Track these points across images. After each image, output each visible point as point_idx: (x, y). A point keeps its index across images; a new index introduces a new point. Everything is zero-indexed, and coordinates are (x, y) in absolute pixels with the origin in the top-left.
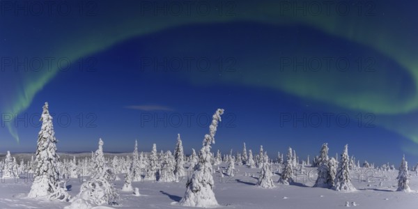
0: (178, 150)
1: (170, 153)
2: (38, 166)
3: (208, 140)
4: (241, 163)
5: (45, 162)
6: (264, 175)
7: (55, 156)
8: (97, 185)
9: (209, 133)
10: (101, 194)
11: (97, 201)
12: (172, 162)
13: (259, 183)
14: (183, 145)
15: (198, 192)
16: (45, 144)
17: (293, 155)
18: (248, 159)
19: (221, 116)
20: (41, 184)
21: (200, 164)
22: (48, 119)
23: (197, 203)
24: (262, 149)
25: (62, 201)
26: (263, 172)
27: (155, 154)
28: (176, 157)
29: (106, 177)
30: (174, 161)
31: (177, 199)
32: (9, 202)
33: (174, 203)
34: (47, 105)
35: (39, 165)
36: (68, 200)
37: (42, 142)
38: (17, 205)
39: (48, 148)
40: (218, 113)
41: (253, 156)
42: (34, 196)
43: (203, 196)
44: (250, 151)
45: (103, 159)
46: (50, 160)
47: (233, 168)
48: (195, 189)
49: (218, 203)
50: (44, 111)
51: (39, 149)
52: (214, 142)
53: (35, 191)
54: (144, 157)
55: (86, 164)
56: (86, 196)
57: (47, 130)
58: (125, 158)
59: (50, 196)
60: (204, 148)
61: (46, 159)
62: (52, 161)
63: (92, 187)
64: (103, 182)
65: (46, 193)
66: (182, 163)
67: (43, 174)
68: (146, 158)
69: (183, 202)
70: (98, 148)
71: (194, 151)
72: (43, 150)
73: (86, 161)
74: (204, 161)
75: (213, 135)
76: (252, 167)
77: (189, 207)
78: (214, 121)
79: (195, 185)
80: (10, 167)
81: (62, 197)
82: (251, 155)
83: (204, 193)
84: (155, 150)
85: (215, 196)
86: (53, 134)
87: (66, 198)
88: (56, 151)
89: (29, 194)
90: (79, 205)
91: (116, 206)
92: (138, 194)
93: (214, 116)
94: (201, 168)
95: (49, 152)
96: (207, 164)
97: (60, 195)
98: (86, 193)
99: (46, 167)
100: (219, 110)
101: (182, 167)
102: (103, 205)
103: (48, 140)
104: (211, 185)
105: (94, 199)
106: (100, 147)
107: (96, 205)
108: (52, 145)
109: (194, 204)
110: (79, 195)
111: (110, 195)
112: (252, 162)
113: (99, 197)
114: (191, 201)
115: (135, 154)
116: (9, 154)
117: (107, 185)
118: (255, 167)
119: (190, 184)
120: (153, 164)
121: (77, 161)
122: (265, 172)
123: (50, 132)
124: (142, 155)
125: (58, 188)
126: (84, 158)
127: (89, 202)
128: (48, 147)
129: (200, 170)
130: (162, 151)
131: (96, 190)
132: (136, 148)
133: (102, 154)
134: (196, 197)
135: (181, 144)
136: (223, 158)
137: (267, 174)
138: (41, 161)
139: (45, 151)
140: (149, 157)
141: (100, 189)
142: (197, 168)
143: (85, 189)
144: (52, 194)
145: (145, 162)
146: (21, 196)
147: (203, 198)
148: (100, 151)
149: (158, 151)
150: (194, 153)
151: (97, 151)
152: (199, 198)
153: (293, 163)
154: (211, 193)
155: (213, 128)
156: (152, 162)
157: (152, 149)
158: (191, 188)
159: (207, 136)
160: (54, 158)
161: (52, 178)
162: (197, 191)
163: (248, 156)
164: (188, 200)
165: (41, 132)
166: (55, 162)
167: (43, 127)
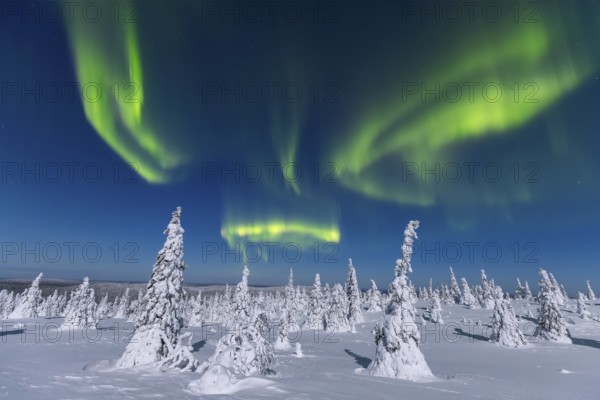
0: (351, 282)
1: (340, 287)
2: (148, 307)
3: (402, 267)
4: (451, 301)
5: (160, 300)
6: (501, 322)
7: (179, 291)
8: (245, 339)
9: (401, 256)
10: (251, 356)
11: (244, 368)
12: (344, 300)
13: (496, 337)
14: (357, 275)
15: (397, 352)
16: (166, 271)
17: (552, 282)
18: (463, 293)
19: (415, 230)
20: (148, 339)
21: (394, 304)
22: (178, 233)
23: (397, 371)
24: (484, 276)
25: (183, 370)
26: (498, 316)
27: (318, 289)
28: (349, 293)
29: (257, 326)
30: (347, 299)
31: (364, 362)
32: (74, 383)
33: (359, 370)
34: (179, 212)
35: (150, 304)
36: (193, 369)
37: (162, 267)
38: (94, 387)
39: (170, 278)
40: (410, 226)
41: (470, 287)
42: (130, 365)
43: (405, 358)
44: (464, 279)
45: (248, 296)
46: (169, 297)
47: (440, 309)
48: (390, 346)
49: (433, 373)
50: (173, 220)
51: (155, 278)
52: (410, 270)
53: (134, 353)
54: (302, 293)
55: (216, 304)
56: (226, 360)
57: (173, 249)
58: (274, 294)
59: (161, 363)
60: (397, 280)
61: (164, 294)
62: (172, 299)
63: (234, 342)
64: (253, 334)
65: (154, 357)
66: (357, 303)
67: (152, 323)
68: (304, 294)
69: (374, 369)
70: (241, 280)
71: (374, 283)
72: (161, 280)
73: (216, 298)
74: (400, 300)
75: (409, 260)
76: (474, 307)
77: (383, 379)
78: (407, 239)
79: (390, 339)
80: (83, 307)
81: (183, 365)
82: (467, 287)
83: (407, 353)
84: (319, 283)
85: (426, 360)
86: (181, 256)
87: (190, 365)
88: (182, 283)
89: (120, 361)
90: (216, 377)
91: (272, 376)
92: (300, 354)
93: (407, 232)
94: (396, 311)
95: (170, 283)
96: (404, 304)
97: (181, 358)
98: (227, 354)
99: (161, 309)
100: (412, 222)
101: (358, 308)
102: (254, 375)
103: (172, 265)
104: (416, 340)
105: (240, 364)
106: (245, 279)
107: (244, 377)
108: (177, 272)
109: (392, 374)
110: (213, 359)
111: (264, 357)
112: (469, 297)
113: (248, 361)
114: (387, 367)
115: (290, 288)
116: (86, 282)
117: (259, 340)
118: (479, 307)
119: (381, 337)
120: (315, 304)
121: (202, 298)
122: (502, 317)
123: (177, 252)
124: (298, 291)
125: (178, 346)
126: (213, 294)
127: (232, 370)
128: (170, 275)
129: (395, 314)
130: (327, 285)
131: (243, 349)
132: (291, 281)
133: (246, 289)
134: (394, 360)
135: (354, 273)
136: (418, 293)
137: (507, 319)
138: (154, 299)
139: (164, 283)
140: (308, 294)
141: (249, 346)
142: (390, 310)
143: (225, 347)
144: (164, 360)
145: (303, 300)
146: (101, 368)
147: (407, 362)
148: (244, 284)
149: (323, 285)
150: (375, 286)
151: (240, 285)
152: (400, 363)
153: (557, 298)
154: (419, 355)
155: (407, 249)
156: (315, 300)
157: (314, 282)
158: (385, 344)
159: (399, 261)
160: (177, 295)
161: (168, 329)
162: (394, 350)
163: (462, 288)
164: (382, 366)
165: (162, 251)
166: (177, 301)
167: (168, 243)
